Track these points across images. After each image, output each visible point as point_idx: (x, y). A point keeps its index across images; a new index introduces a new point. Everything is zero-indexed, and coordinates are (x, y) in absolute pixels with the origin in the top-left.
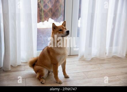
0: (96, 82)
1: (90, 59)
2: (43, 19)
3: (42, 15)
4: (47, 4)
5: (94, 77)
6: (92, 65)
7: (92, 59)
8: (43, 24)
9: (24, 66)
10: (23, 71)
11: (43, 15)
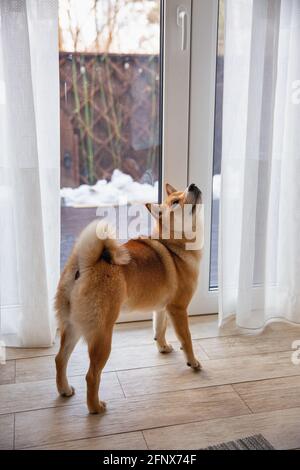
0: (283, 426)
1: (261, 330)
2: (92, 174)
3: (88, 160)
4: (107, 118)
5: (274, 408)
6: (265, 354)
7: (268, 330)
8: (93, 191)
9: (13, 363)
10: (8, 382)
11: (91, 157)
